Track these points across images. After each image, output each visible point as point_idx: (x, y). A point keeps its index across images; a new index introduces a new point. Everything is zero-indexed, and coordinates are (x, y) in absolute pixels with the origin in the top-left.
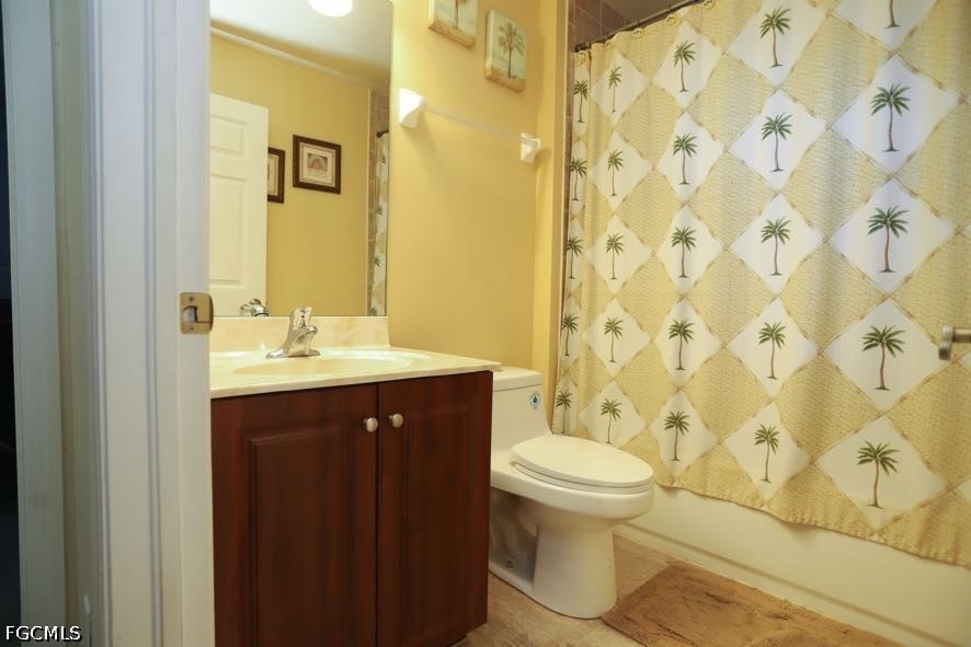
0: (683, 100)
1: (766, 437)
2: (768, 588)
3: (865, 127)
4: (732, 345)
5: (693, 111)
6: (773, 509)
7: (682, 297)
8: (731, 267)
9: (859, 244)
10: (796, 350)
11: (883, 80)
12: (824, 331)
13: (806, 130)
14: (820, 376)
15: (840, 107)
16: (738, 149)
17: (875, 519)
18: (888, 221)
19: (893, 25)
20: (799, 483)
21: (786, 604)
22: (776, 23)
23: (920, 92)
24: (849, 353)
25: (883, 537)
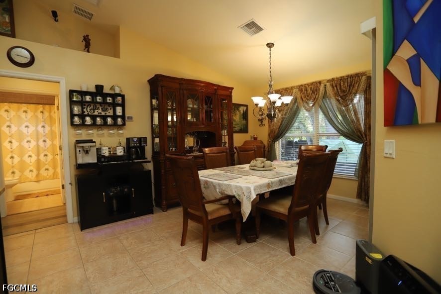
0: (8, 119)
1: (31, 171)
3: (40, 130)
4: (23, 159)
5: (10, 121)
6: (34, 180)
8: (21, 147)
9: (41, 144)
10: (34, 158)
11: (42, 125)
12: (38, 155)
13: (32, 129)
14: (38, 161)
15: (37, 126)
16: (20, 129)
17: (48, 177)
18: (45, 141)
19: (43, 118)
20: (37, 175)
22: (25, 112)
23: (47, 126)
24: (42, 157)
25: (49, 179)
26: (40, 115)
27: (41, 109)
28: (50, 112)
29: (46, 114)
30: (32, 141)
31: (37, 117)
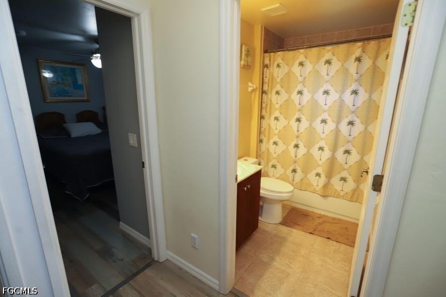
0: (300, 79)
1: (318, 175)
2: (316, 211)
3: (348, 98)
4: (310, 151)
5: (303, 82)
6: (319, 192)
7: (297, 137)
8: (311, 130)
9: (344, 128)
10: (327, 154)
11: (353, 87)
12: (334, 150)
13: (334, 96)
14: (332, 160)
15: (343, 92)
16: (315, 96)
17: (342, 193)
18: (351, 123)
19: (357, 73)
20: (326, 186)
21: (320, 214)
22: (328, 62)
23: (362, 91)
24: (340, 155)
25: (343, 197)
26: (352, 66)
27: (358, 52)
28: (376, 57)
29: (367, 63)
30: (329, 121)
31: (346, 71)
